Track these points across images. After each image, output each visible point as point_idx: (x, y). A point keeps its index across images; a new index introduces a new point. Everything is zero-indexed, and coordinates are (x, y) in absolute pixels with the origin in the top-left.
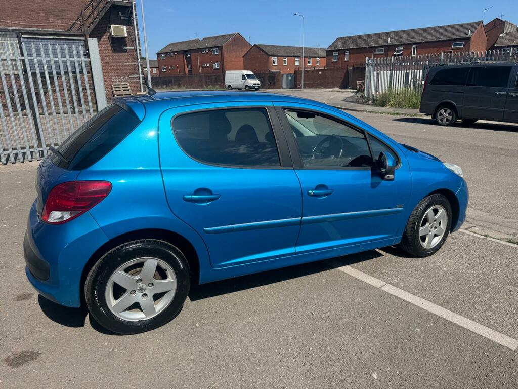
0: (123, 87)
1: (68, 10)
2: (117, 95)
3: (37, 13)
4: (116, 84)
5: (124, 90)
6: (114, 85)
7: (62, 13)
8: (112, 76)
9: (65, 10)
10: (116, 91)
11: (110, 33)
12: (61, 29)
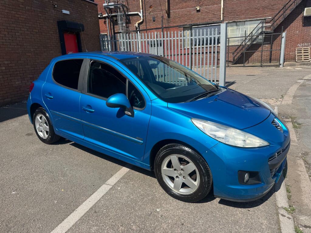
0: (304, 51)
1: (277, 4)
2: (298, 56)
3: (258, 9)
4: (300, 48)
5: (304, 53)
6: (298, 49)
7: (274, 7)
8: (298, 43)
9: (276, 4)
10: (298, 53)
11: (303, 14)
12: (270, 16)
